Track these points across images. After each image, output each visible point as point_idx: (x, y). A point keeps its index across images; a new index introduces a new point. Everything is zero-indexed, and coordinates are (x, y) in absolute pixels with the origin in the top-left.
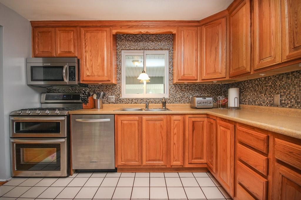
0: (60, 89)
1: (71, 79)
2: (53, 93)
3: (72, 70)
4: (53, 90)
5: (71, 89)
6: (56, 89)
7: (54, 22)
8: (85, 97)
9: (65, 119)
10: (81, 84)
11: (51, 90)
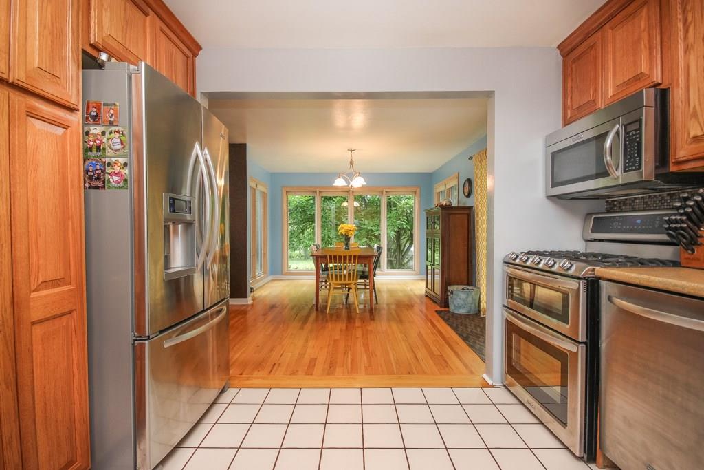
0: (635, 198)
1: (629, 166)
2: (619, 212)
3: (633, 135)
4: (620, 203)
5: (668, 195)
6: (626, 199)
7: (599, 14)
8: (682, 221)
9: (579, 288)
10: (674, 173)
11: (615, 203)
